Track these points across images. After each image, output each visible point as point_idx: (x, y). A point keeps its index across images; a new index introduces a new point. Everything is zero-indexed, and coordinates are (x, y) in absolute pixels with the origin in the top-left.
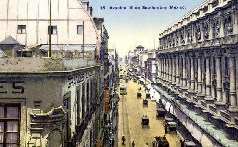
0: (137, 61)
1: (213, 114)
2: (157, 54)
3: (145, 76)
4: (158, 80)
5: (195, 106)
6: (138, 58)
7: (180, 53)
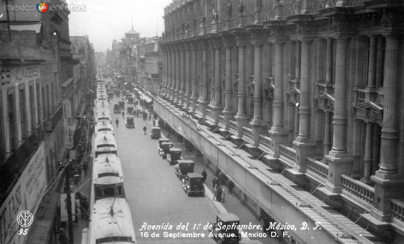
0: (128, 58)
1: (248, 141)
2: (160, 44)
3: (140, 84)
4: (163, 90)
5: (220, 131)
6: (128, 53)
7: (198, 40)
